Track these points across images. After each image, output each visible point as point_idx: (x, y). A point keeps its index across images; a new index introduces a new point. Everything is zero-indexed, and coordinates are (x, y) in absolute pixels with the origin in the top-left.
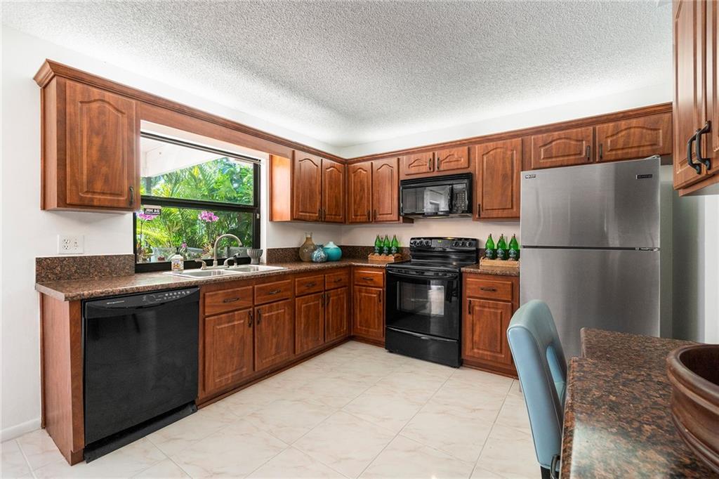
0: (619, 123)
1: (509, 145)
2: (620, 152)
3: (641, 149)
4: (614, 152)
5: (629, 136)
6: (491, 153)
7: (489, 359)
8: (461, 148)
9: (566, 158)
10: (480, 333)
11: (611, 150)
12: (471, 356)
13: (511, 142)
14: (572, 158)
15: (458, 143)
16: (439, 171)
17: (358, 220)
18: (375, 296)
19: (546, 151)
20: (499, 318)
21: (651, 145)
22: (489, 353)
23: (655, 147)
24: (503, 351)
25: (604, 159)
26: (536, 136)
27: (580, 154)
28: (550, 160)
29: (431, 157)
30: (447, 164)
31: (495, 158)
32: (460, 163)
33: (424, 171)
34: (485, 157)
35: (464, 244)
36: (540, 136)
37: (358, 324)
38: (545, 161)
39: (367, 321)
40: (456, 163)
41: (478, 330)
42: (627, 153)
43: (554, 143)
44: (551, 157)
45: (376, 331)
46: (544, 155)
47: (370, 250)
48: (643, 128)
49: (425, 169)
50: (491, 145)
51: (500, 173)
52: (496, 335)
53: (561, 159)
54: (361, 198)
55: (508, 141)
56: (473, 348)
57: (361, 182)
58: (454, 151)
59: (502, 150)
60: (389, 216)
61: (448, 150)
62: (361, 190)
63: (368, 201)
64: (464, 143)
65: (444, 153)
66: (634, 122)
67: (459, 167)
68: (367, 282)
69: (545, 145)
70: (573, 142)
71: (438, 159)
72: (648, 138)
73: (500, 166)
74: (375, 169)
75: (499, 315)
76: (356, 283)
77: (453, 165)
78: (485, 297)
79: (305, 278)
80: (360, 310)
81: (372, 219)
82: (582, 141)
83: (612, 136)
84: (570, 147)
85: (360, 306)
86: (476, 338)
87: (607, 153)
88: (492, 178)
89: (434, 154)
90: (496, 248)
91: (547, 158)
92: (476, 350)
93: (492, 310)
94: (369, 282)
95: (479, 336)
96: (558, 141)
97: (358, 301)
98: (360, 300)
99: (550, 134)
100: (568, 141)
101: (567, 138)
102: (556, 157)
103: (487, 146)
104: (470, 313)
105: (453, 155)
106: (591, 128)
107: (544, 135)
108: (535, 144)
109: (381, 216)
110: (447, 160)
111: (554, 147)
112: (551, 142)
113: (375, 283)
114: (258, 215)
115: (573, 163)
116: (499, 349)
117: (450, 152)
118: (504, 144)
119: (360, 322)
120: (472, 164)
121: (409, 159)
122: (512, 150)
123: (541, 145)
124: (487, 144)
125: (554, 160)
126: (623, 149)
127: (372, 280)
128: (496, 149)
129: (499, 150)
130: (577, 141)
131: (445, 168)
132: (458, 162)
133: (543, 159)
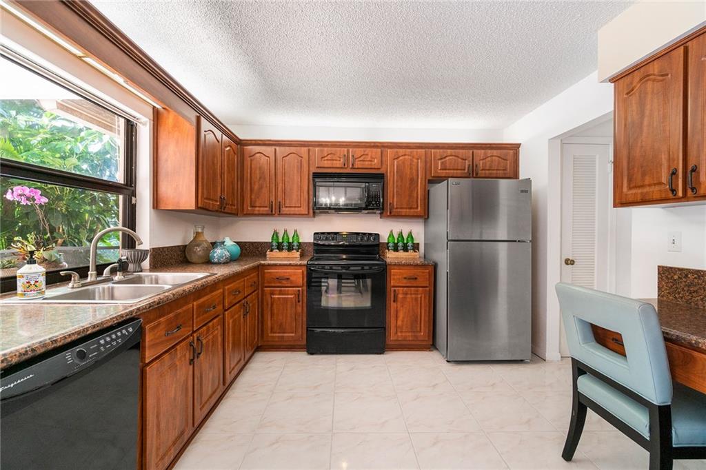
0: (487, 151)
1: (415, 153)
2: (487, 172)
3: (498, 172)
4: (484, 172)
5: (492, 162)
6: (401, 158)
7: (411, 339)
8: (374, 150)
9: (455, 171)
10: (403, 318)
11: (482, 170)
12: (395, 340)
13: (417, 152)
14: (459, 171)
15: (372, 144)
16: (353, 167)
17: (257, 212)
18: (292, 296)
19: (442, 163)
20: (419, 302)
21: (504, 170)
22: (410, 334)
23: (505, 172)
24: (422, 330)
25: (479, 175)
26: (435, 150)
27: (464, 170)
28: (444, 171)
29: (346, 154)
30: (361, 162)
31: (404, 163)
32: (373, 163)
33: (338, 166)
34: (396, 162)
35: (369, 239)
36: (438, 151)
37: (269, 331)
38: (442, 171)
39: (281, 325)
40: (370, 163)
41: (401, 315)
42: (491, 173)
43: (447, 158)
44: (446, 169)
45: (293, 335)
46: (441, 166)
47: (269, 246)
48: (499, 157)
49: (339, 164)
50: (401, 151)
51: (408, 177)
52: (417, 317)
53: (452, 171)
54: (261, 188)
55: (415, 150)
56: (396, 333)
57: (260, 168)
58: (368, 151)
59: (409, 157)
60: (297, 209)
61: (362, 150)
62: (260, 178)
63: (270, 191)
64: (377, 146)
65: (359, 152)
66: (495, 152)
67: (373, 167)
68: (280, 283)
69: (441, 159)
70: (460, 160)
71: (353, 157)
72: (502, 165)
73: (408, 171)
74: (279, 157)
75: (419, 299)
76: (266, 285)
77: (367, 164)
78: (408, 285)
79: (232, 285)
80: (272, 315)
81: (275, 211)
82: (466, 160)
83: (483, 159)
84: (458, 164)
85: (272, 310)
86: (400, 323)
87: (480, 172)
88: (402, 181)
89: (348, 152)
90: (396, 241)
91: (443, 169)
92: (399, 334)
93: (413, 296)
94: (284, 282)
95: (403, 321)
96: (451, 157)
97: (270, 306)
98: (272, 305)
99: (445, 150)
100: (456, 158)
101: (455, 156)
102: (449, 169)
103: (397, 152)
104: (394, 301)
105: (367, 155)
106: (471, 151)
107: (441, 151)
108: (434, 157)
109: (287, 209)
110: (362, 158)
111: (448, 162)
112: (445, 158)
113: (291, 282)
114: (133, 198)
115: (459, 175)
116: (419, 329)
117: (364, 151)
118: (411, 152)
119: (272, 329)
120: (384, 166)
121: (322, 151)
122: (418, 159)
123: (439, 158)
124: (398, 150)
125: (447, 171)
126: (489, 170)
127: (288, 279)
128: (405, 155)
129: (406, 157)
130: (462, 159)
131: (360, 166)
132: (372, 162)
133: (441, 169)
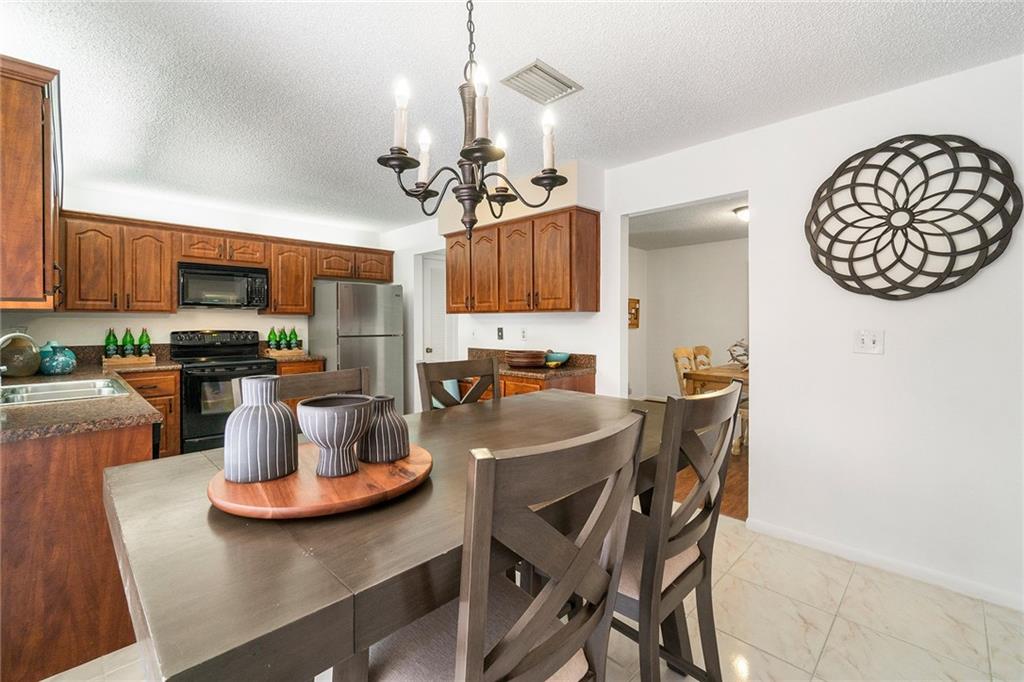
0: (367, 254)
2: (367, 274)
3: (376, 275)
4: (364, 273)
5: (371, 265)
6: (286, 254)
8: (256, 243)
9: (339, 271)
13: (302, 250)
14: (342, 272)
15: (254, 237)
16: (231, 259)
17: (90, 307)
18: (161, 407)
19: (327, 262)
21: (381, 273)
23: (382, 276)
25: (360, 277)
26: (320, 250)
27: (347, 271)
29: (222, 243)
30: (241, 255)
31: (289, 259)
33: (212, 256)
34: (280, 257)
35: (244, 338)
36: (323, 250)
40: (251, 256)
42: (371, 275)
43: (332, 258)
46: (326, 265)
48: (377, 261)
49: (213, 254)
50: (286, 247)
51: (294, 273)
54: (97, 276)
55: (300, 248)
57: (96, 250)
58: (249, 243)
59: (295, 254)
60: (154, 304)
61: (242, 241)
62: (96, 263)
63: (112, 281)
64: (260, 239)
65: (238, 243)
66: (374, 257)
67: (254, 261)
68: (144, 392)
69: (326, 259)
70: (343, 261)
71: (231, 247)
72: (380, 268)
73: (294, 268)
74: (127, 238)
77: (247, 257)
81: (120, 305)
82: (349, 261)
83: (364, 262)
84: (341, 264)
87: (361, 273)
88: (287, 277)
89: (225, 242)
90: (278, 339)
91: (328, 269)
94: (150, 391)
96: (335, 258)
99: (330, 251)
101: (340, 257)
102: (333, 269)
103: (281, 247)
105: (248, 247)
106: (354, 254)
107: (326, 250)
108: (320, 256)
109: (139, 304)
110: (241, 250)
111: (332, 262)
112: (330, 257)
115: (343, 276)
117: (245, 243)
118: (296, 249)
120: (267, 261)
121: (191, 238)
122: (303, 256)
123: (324, 257)
124: (282, 245)
127: (155, 387)
129: (291, 253)
130: (346, 260)
131: (239, 259)
132: (254, 256)
133: (325, 268)
